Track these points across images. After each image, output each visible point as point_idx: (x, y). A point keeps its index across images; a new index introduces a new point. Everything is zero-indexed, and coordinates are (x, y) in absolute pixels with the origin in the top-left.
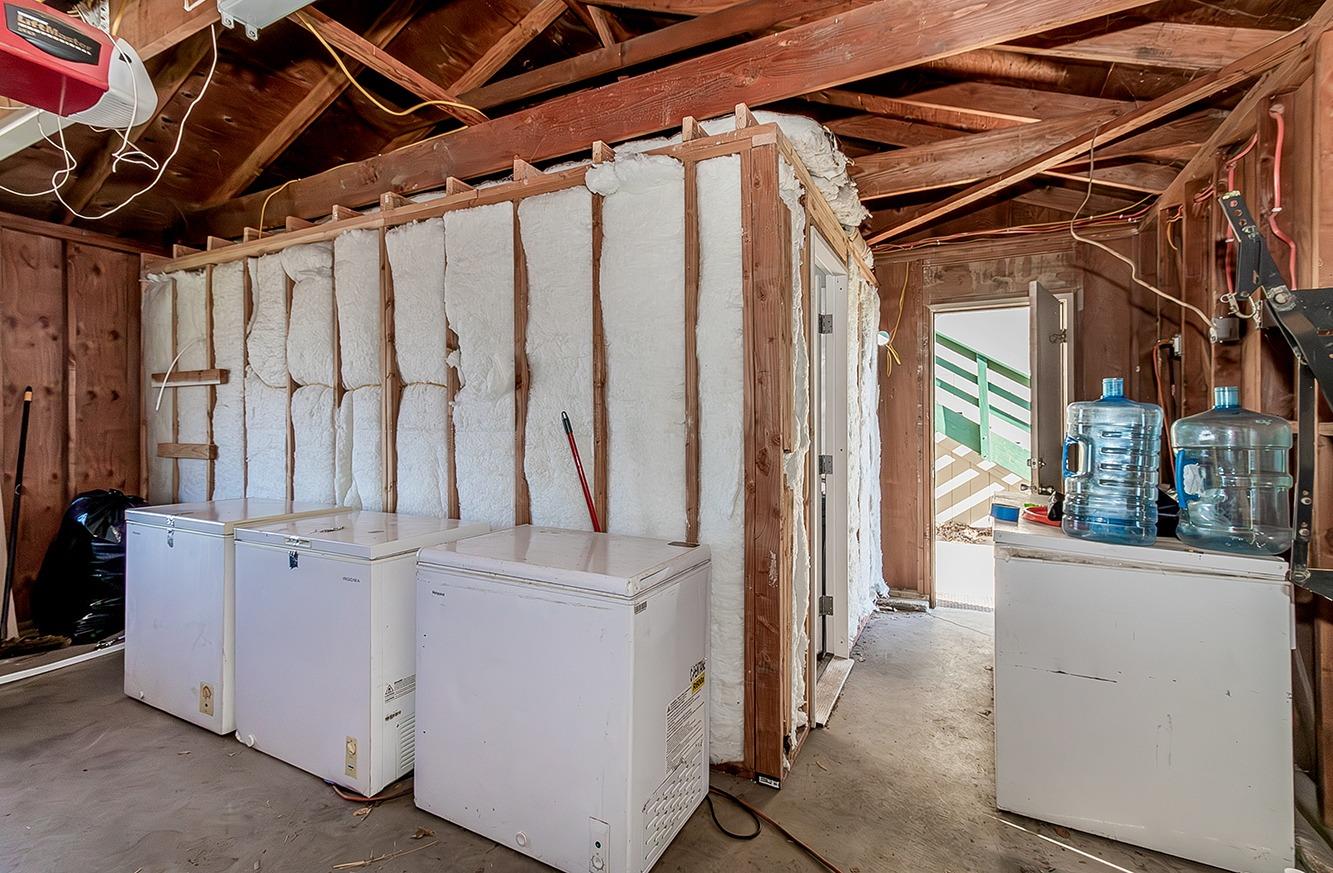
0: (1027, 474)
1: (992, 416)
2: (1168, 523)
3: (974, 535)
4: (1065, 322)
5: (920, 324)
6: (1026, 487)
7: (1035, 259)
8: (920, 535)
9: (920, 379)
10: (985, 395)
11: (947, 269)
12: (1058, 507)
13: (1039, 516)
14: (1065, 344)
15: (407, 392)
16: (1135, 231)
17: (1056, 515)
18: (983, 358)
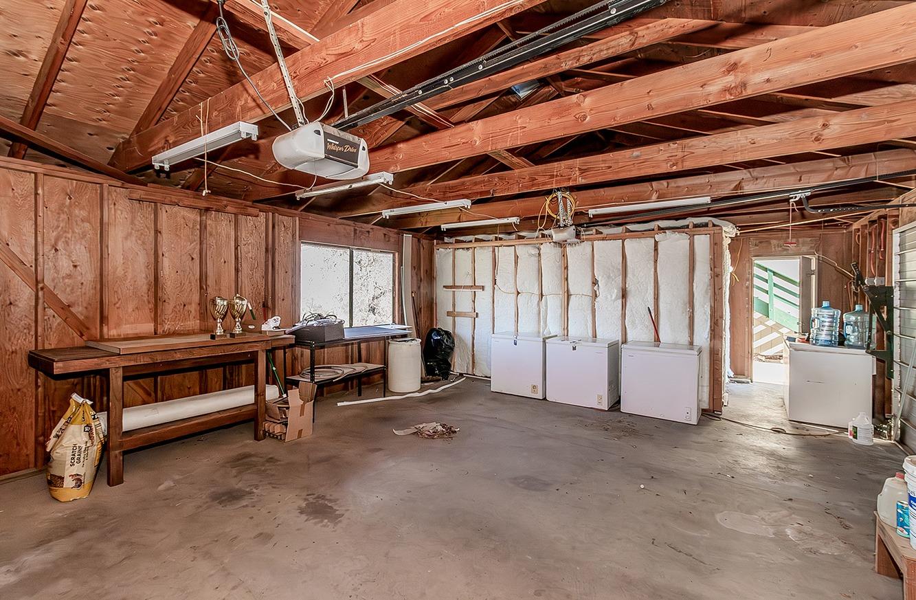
0: (797, 328)
1: (775, 299)
2: (842, 341)
3: (763, 358)
4: (814, 267)
5: (747, 265)
6: (796, 333)
7: (800, 240)
8: (747, 353)
9: (747, 287)
10: (772, 290)
11: (760, 242)
12: (808, 338)
13: (803, 341)
14: (814, 276)
15: (572, 298)
16: (845, 231)
17: (808, 340)
18: (771, 271)
